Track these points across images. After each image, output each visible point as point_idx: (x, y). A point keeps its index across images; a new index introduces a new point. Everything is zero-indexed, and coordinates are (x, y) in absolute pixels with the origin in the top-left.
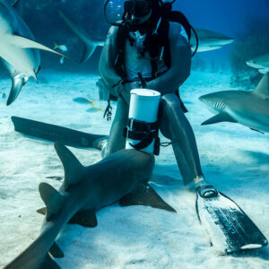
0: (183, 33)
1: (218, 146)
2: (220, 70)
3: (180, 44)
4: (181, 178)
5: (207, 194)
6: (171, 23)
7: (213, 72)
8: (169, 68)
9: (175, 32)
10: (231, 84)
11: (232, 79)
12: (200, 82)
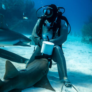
0: (66, 24)
1: (75, 65)
2: (78, 36)
3: (64, 28)
4: (59, 78)
5: (67, 85)
6: (62, 20)
7: (75, 36)
8: (59, 36)
9: (63, 23)
10: (82, 41)
11: (82, 39)
12: (70, 40)
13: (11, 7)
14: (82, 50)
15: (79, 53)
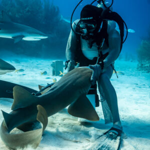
10: (138, 68)
11: (138, 65)
13: (21, 14)
14: (138, 82)
15: (134, 89)
